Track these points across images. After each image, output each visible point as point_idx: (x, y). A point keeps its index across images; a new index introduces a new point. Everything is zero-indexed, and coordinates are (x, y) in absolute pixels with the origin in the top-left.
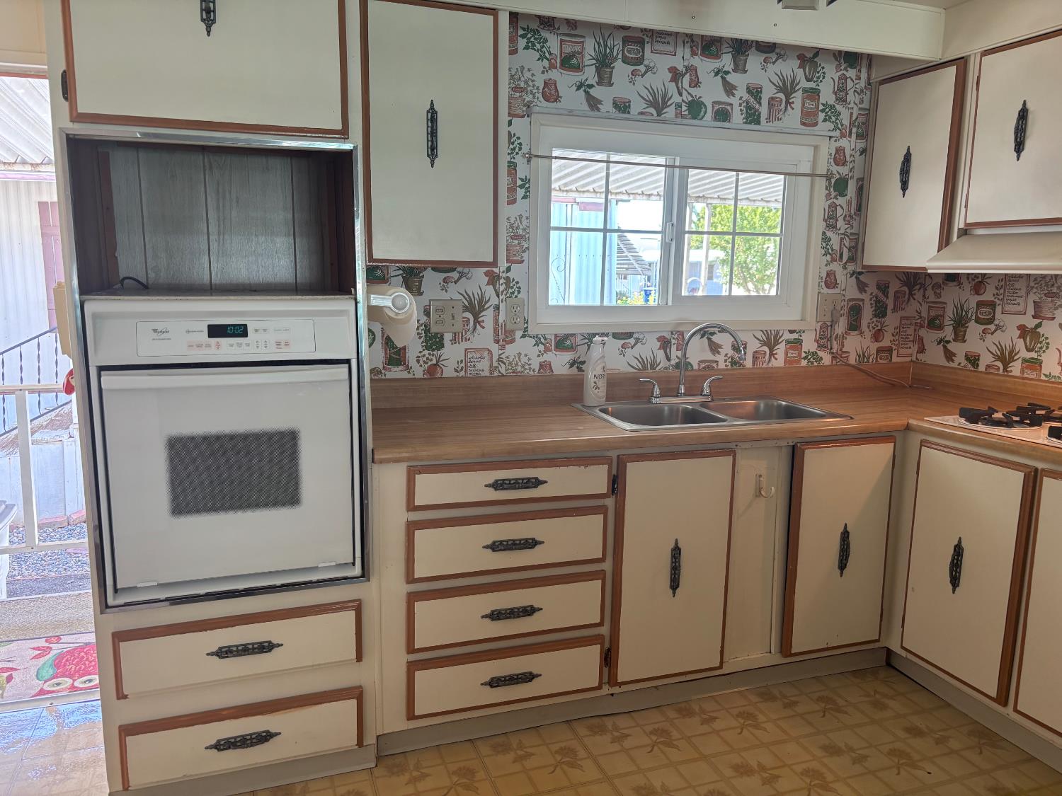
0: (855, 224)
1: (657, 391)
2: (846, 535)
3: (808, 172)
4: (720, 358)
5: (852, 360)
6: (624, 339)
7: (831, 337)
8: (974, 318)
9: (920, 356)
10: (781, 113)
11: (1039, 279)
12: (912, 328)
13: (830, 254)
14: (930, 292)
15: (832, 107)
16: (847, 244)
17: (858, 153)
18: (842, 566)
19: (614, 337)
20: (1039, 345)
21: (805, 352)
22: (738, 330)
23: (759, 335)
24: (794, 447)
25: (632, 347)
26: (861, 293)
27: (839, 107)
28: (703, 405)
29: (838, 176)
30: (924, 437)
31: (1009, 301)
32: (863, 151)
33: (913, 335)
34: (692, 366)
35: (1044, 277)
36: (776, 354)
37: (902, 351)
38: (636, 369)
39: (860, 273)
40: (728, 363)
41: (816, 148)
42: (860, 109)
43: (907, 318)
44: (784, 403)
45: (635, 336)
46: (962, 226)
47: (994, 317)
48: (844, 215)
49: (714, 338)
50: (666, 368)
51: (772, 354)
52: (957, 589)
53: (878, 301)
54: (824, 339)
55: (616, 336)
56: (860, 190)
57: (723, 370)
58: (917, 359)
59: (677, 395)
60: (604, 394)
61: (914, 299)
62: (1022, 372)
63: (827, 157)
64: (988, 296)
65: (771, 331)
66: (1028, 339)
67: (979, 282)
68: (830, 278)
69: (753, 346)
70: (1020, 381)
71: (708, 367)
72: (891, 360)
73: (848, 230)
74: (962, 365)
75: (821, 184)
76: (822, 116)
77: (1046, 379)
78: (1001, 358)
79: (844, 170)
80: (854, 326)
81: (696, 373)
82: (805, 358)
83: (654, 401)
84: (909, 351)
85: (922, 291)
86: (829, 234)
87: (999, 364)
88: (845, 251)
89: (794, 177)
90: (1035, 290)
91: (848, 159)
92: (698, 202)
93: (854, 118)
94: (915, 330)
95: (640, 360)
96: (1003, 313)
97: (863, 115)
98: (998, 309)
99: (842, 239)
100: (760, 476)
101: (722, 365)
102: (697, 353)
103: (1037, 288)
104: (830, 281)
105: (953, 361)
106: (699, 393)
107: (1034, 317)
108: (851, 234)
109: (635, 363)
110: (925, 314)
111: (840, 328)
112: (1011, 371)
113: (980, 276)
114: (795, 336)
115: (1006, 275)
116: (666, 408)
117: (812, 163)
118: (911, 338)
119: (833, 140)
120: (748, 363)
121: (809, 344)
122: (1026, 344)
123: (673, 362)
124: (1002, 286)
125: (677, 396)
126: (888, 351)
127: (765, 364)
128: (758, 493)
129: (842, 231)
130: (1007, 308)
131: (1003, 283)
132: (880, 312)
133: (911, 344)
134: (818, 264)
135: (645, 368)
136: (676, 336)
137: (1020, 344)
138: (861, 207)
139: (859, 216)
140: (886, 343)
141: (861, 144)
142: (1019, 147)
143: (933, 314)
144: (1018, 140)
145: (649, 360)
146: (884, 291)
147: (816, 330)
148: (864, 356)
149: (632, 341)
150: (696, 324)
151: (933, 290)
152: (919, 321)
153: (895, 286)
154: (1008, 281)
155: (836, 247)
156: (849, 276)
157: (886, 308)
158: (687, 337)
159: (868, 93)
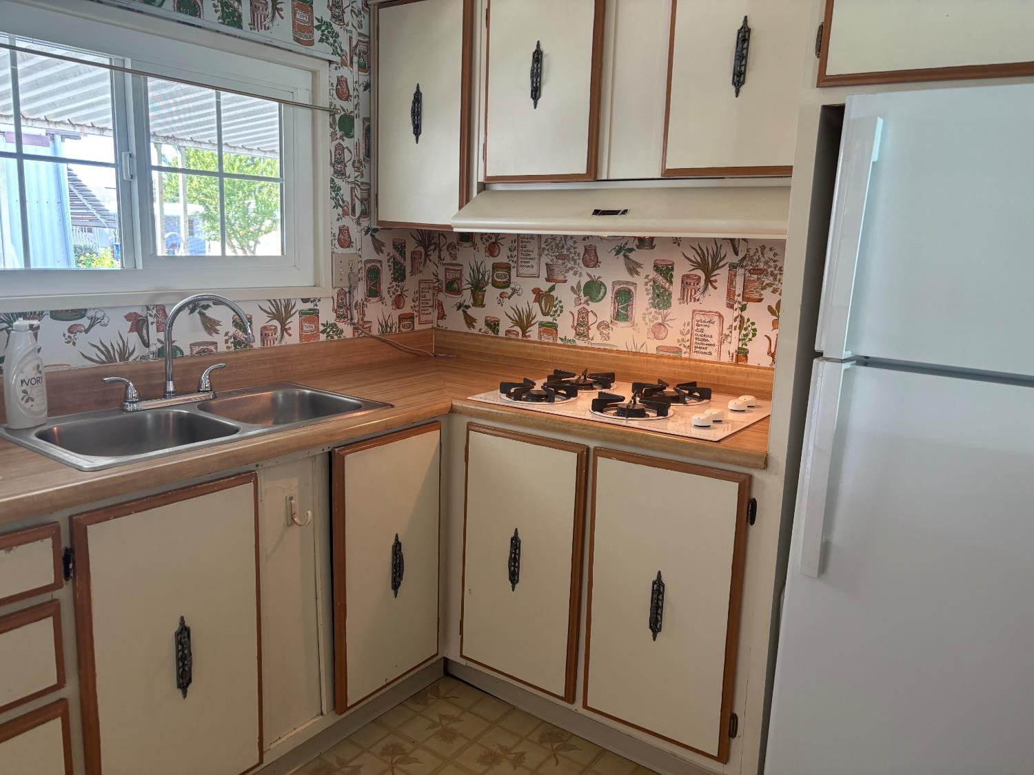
0: (365, 172)
1: (133, 392)
2: (398, 548)
3: (307, 102)
4: (219, 339)
5: (375, 331)
6: (71, 320)
7: (350, 305)
8: (490, 281)
9: (441, 323)
10: (268, 20)
11: (549, 241)
12: (431, 292)
13: (340, 205)
14: (445, 254)
15: (328, 25)
16: (359, 196)
17: (361, 88)
18: (396, 586)
19: (52, 317)
20: (554, 309)
21: (323, 325)
22: (239, 301)
23: (267, 306)
24: (330, 453)
25: (87, 331)
26: (378, 254)
27: (336, 27)
28: (203, 406)
29: (343, 113)
30: (469, 420)
31: (523, 264)
32: (367, 87)
33: (432, 300)
34: (182, 352)
35: (553, 237)
36: (290, 328)
37: (423, 318)
38: (96, 362)
39: (375, 230)
40: (229, 344)
41: (314, 73)
42: (360, 34)
43: (425, 281)
44: (308, 392)
45: (89, 314)
46: (481, 179)
47: (509, 280)
48: (352, 160)
49: (208, 313)
50: (143, 357)
51: (284, 330)
52: (517, 586)
53: (396, 263)
54: (343, 308)
55: (56, 315)
56: (367, 132)
57: (226, 353)
58: (438, 326)
59: (164, 395)
60: (44, 407)
61: (431, 261)
62: (540, 337)
63: (328, 87)
64: (502, 258)
65: (280, 300)
66: (543, 303)
67: (493, 242)
68: (343, 235)
69: (260, 320)
70: (540, 345)
71: (204, 352)
72: (413, 329)
73: (358, 179)
74: (483, 331)
75: (324, 119)
76: (317, 34)
77: (562, 343)
78: (519, 323)
79: (349, 106)
80: (373, 292)
81: (188, 361)
82: (323, 332)
83: (130, 408)
84: (429, 318)
85: (437, 251)
86: (338, 182)
87: (518, 329)
88: (357, 203)
89: (290, 108)
90: (546, 252)
91: (351, 93)
92: (167, 143)
93: (354, 44)
94: (434, 294)
95: (103, 349)
96: (517, 276)
97: (363, 42)
98: (513, 272)
99: (352, 188)
100: (291, 498)
101: (222, 348)
102: (187, 333)
103: (548, 250)
104: (344, 239)
105: (474, 327)
106: (195, 388)
107: (548, 280)
108: (362, 183)
109: (93, 353)
110: (442, 277)
111: (360, 293)
112: (529, 336)
113: (493, 236)
114: (310, 305)
115: (518, 235)
116: (149, 416)
117: (311, 92)
118: (431, 304)
119: (334, 66)
120: (257, 344)
121: (327, 315)
122: (541, 308)
123: (153, 348)
124: (515, 247)
125: (165, 397)
126: (410, 318)
127: (276, 342)
128: (290, 521)
129: (352, 179)
130: (522, 270)
131: (516, 244)
132: (399, 275)
133: (430, 310)
134: (329, 220)
135: (110, 359)
136: (154, 312)
137: (536, 309)
138: (370, 152)
139: (369, 162)
140: (407, 310)
141: (363, 78)
142: (536, 93)
143: (451, 276)
144: (535, 85)
145: (116, 347)
146: (401, 251)
147: (333, 297)
148: (387, 325)
149: (85, 322)
150: (183, 295)
151: (448, 250)
152: (436, 284)
153: (411, 246)
154: (520, 241)
155: (347, 198)
156: (363, 233)
157: (404, 271)
158: (171, 312)
159: (367, 17)
